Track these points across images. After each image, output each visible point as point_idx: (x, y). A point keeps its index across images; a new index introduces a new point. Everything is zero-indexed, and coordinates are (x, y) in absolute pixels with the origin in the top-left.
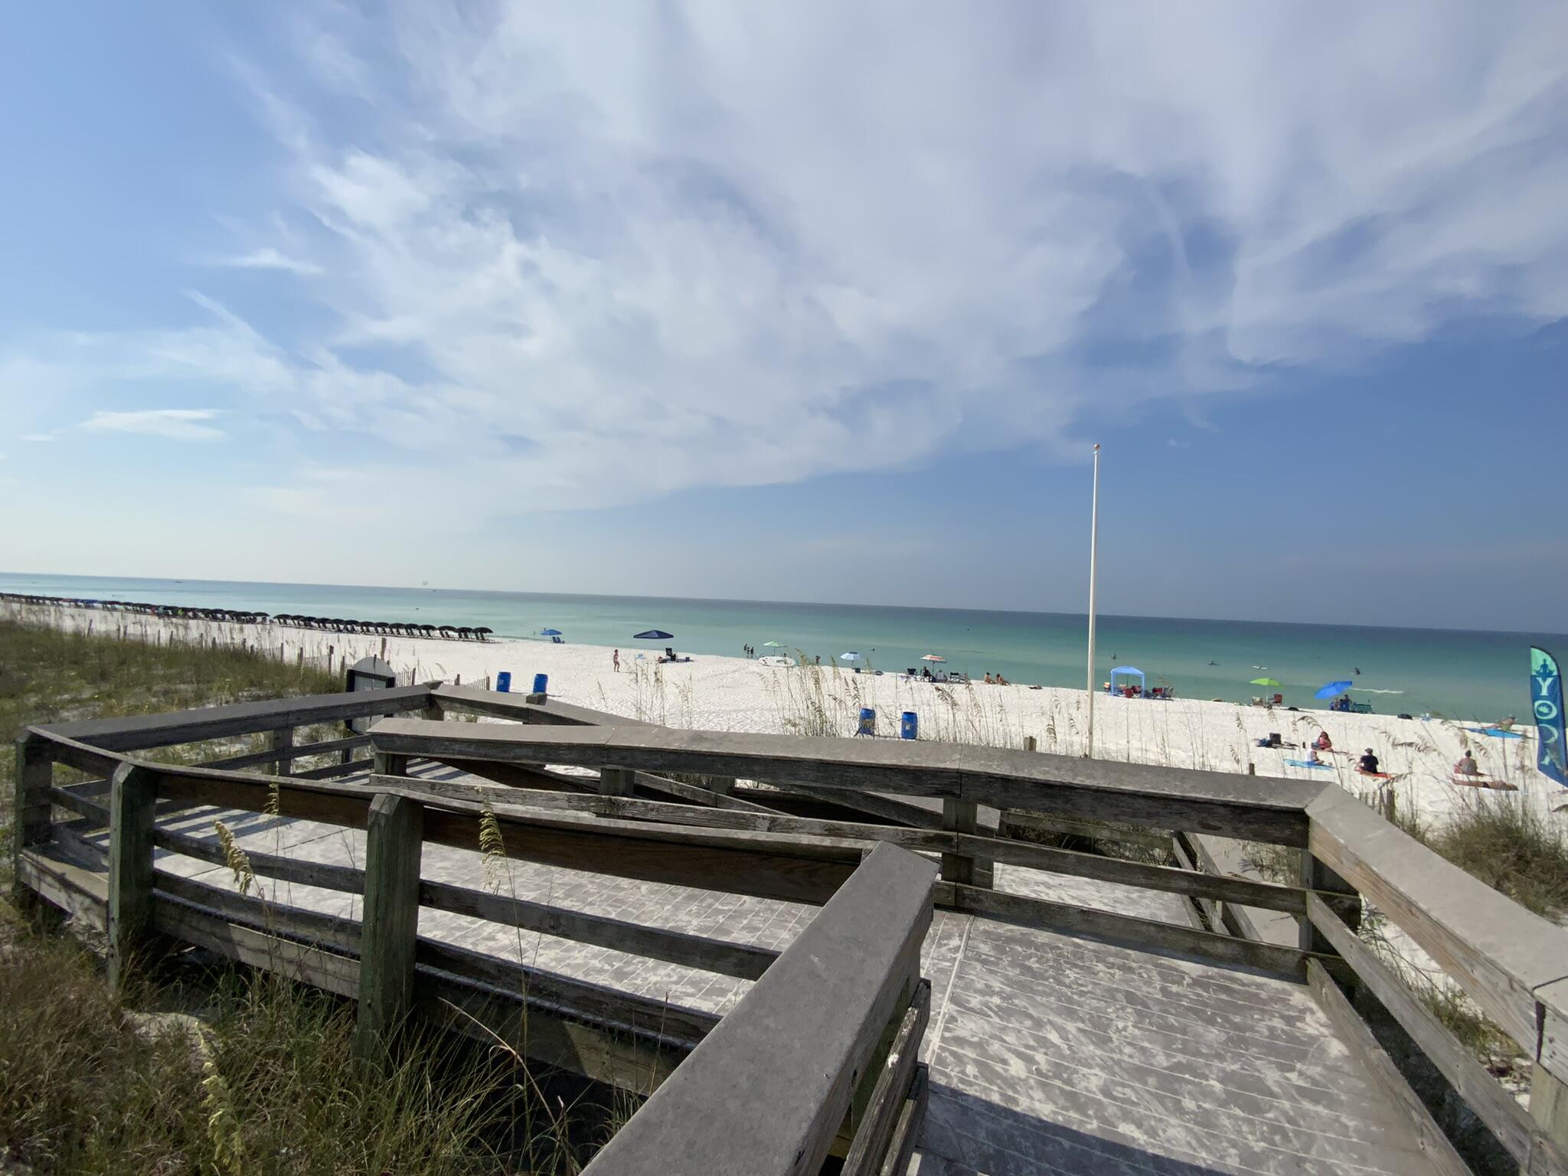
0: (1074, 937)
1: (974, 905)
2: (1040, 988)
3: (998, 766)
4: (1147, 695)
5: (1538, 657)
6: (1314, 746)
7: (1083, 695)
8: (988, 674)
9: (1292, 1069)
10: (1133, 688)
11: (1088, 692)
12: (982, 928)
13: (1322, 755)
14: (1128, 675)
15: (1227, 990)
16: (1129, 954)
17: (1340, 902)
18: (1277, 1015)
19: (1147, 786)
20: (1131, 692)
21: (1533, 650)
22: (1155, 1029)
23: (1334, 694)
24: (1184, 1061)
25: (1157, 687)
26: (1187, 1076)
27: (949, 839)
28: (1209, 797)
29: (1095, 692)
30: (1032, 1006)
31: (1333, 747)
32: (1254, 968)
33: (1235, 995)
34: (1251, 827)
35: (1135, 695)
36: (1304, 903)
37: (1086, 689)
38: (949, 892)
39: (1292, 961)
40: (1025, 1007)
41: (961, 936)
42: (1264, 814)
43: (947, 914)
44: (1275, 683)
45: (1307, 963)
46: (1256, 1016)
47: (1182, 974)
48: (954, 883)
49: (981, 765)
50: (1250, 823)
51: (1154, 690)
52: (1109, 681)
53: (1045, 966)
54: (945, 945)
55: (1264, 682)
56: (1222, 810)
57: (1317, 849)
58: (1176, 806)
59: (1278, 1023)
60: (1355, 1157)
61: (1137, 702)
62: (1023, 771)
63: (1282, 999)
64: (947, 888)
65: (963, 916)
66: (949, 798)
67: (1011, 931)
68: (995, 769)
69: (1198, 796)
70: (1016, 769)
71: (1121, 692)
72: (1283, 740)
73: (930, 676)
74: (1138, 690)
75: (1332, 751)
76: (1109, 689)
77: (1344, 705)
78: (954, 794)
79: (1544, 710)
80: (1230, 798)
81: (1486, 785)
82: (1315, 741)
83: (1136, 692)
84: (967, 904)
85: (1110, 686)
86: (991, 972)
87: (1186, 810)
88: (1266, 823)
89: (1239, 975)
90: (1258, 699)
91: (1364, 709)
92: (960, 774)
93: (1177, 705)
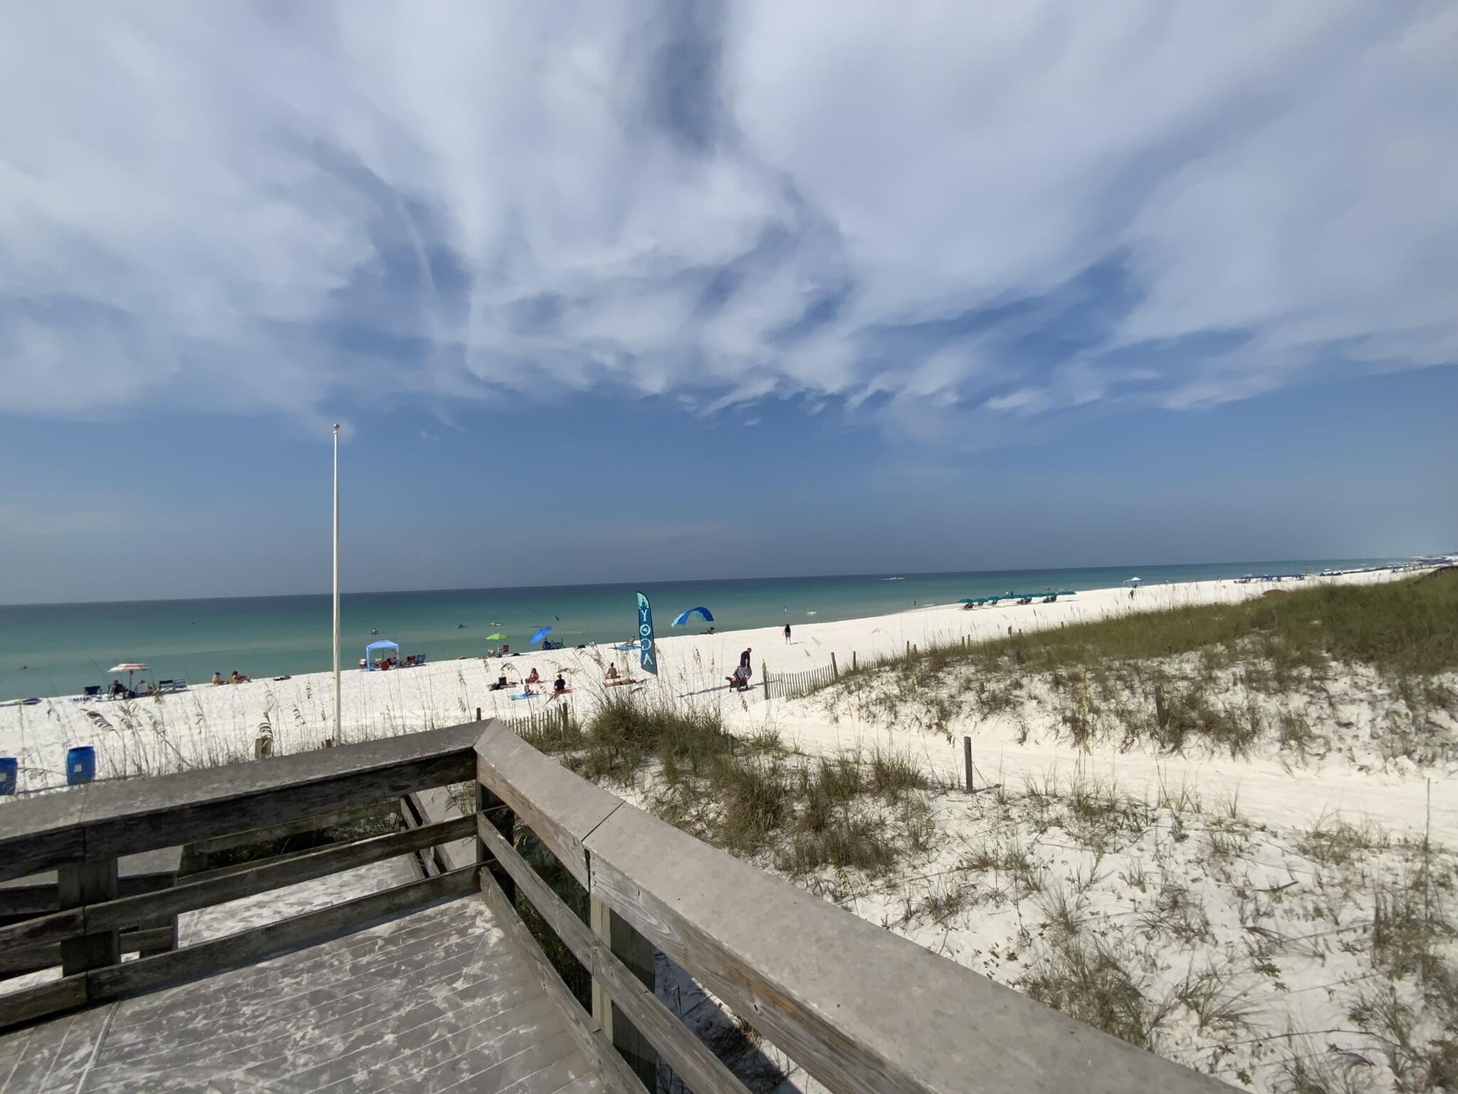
0: (258, 962)
1: (117, 989)
2: (205, 1048)
3: (143, 802)
4: (402, 666)
5: (641, 597)
6: (527, 681)
7: (327, 678)
8: (218, 674)
9: (457, 979)
10: (389, 660)
11: (334, 674)
12: (128, 1013)
13: (533, 687)
14: (383, 649)
15: (413, 933)
16: (324, 948)
17: (500, 813)
18: (454, 932)
19: (338, 768)
20: (385, 666)
21: (639, 594)
22: (337, 1017)
23: (539, 638)
24: (362, 1033)
25: (411, 655)
26: (363, 1048)
27: (71, 919)
28: (399, 760)
29: (342, 673)
30: (189, 1077)
31: (540, 679)
32: (442, 898)
33: (422, 934)
34: (434, 776)
35: (390, 667)
36: (476, 824)
37: (332, 670)
38: (76, 989)
39: (468, 877)
40: (180, 1084)
41: (94, 1039)
42: (445, 761)
43: (77, 1017)
44: (504, 637)
45: (480, 873)
46: (436, 944)
47: (374, 939)
48: (83, 974)
49: (116, 808)
50: (433, 772)
51: (409, 659)
52: (365, 657)
53: (215, 1019)
54: (67, 1062)
55: (496, 637)
56: (409, 770)
57: (484, 778)
58: (368, 779)
59: (455, 939)
60: (500, 1028)
61: (392, 673)
62: (181, 798)
63: (460, 915)
64: (71, 984)
65: (101, 1010)
66: (68, 865)
67: (174, 995)
68: (139, 807)
69: (388, 763)
70: (171, 798)
71: (377, 666)
72: (508, 681)
73: (124, 690)
74: (393, 661)
75: (539, 682)
76: (365, 665)
77: (548, 646)
78: (72, 859)
79: (645, 630)
80: (416, 756)
81: (621, 683)
82: (528, 677)
83: (391, 664)
84: (108, 990)
85: (365, 662)
86: (134, 1064)
87: (376, 780)
88: (446, 769)
89: (428, 912)
90: (492, 652)
91: (559, 646)
92: (81, 829)
93: (431, 667)
